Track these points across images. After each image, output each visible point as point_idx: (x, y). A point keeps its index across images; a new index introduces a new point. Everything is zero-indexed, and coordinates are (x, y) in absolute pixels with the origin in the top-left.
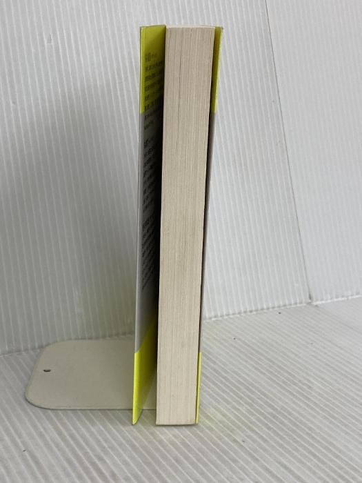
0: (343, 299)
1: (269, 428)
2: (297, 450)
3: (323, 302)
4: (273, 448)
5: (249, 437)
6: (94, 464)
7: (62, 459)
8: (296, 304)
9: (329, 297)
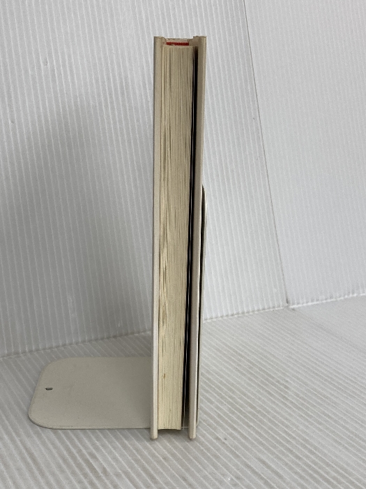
0: (318, 302)
1: (249, 426)
2: (275, 447)
3: (300, 305)
4: (252, 444)
5: (231, 434)
6: (87, 462)
7: (56, 455)
8: (274, 307)
9: (305, 301)
